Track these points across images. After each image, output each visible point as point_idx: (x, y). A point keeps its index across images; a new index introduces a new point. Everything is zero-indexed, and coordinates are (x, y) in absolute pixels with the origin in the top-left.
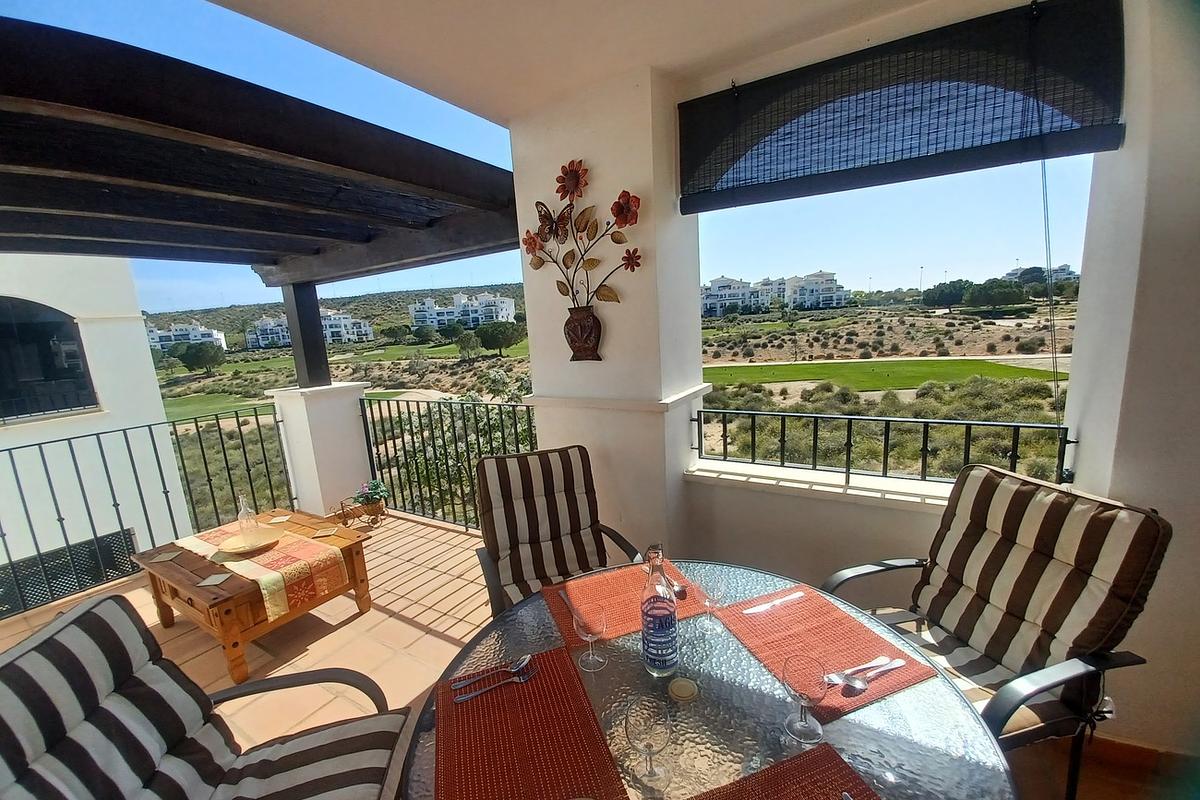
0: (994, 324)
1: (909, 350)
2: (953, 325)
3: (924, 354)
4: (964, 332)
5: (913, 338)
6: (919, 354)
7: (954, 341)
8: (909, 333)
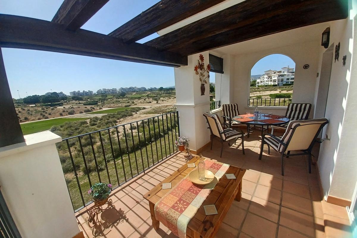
0: (57, 108)
1: (33, 118)
2: (44, 109)
3: (39, 119)
4: (49, 110)
5: (31, 115)
6: (37, 119)
7: (48, 114)
8: (29, 113)
